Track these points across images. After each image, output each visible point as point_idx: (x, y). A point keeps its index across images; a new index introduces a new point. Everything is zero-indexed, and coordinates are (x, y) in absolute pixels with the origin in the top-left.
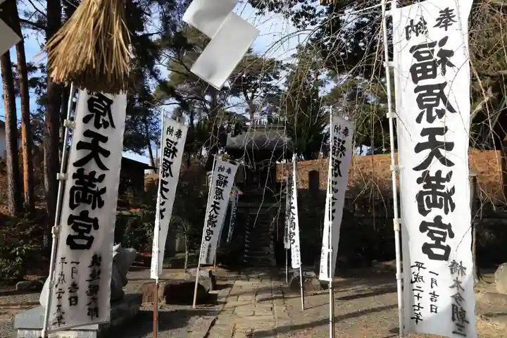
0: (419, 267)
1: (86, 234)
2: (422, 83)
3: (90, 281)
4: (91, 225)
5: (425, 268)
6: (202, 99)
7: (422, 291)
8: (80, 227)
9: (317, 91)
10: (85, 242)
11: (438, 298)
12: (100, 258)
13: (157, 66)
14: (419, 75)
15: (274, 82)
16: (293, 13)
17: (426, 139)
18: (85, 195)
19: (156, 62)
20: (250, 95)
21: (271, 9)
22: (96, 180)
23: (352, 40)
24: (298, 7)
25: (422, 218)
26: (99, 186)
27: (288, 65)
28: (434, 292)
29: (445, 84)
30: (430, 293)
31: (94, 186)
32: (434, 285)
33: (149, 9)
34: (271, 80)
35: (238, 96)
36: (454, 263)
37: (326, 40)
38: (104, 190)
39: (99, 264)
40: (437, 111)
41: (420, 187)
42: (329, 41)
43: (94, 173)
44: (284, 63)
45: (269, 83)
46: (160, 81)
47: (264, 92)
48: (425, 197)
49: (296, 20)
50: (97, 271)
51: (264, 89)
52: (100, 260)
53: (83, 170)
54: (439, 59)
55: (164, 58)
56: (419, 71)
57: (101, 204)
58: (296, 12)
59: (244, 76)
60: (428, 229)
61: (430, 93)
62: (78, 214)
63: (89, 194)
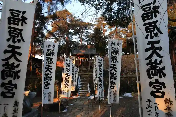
0: (150, 102)
1: (11, 91)
2: (147, 22)
3: (13, 113)
4: (13, 87)
5: (152, 102)
6: (64, 37)
7: (152, 112)
8: (8, 88)
9: (104, 33)
10: (11, 95)
11: (159, 115)
12: (18, 103)
13: (46, 25)
14: (146, 18)
15: (89, 31)
16: (95, 4)
17: (150, 46)
18: (10, 73)
19: (46, 23)
20: (80, 35)
21: (87, 3)
22: (15, 67)
23: (116, 14)
24: (96, 2)
25: (150, 80)
26: (17, 69)
27: (94, 25)
28: (157, 112)
29: (157, 21)
30: (155, 113)
31: (14, 69)
32: (156, 109)
33: (43, 5)
34: (88, 30)
35: (76, 35)
36: (166, 99)
37: (107, 15)
38: (19, 71)
39: (17, 106)
40: (154, 33)
41: (148, 67)
42: (108, 15)
43: (13, 63)
44: (93, 24)
45: (87, 31)
46: (48, 30)
47: (86, 34)
48: (151, 71)
49: (96, 7)
50: (17, 109)
51: (86, 33)
52: (18, 104)
53: (8, 62)
54: (153, 10)
55: (49, 22)
56: (145, 17)
57: (18, 77)
58: (96, 4)
59: (78, 28)
60: (153, 85)
61: (150, 26)
62: (7, 82)
63: (12, 73)
